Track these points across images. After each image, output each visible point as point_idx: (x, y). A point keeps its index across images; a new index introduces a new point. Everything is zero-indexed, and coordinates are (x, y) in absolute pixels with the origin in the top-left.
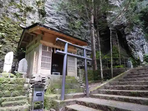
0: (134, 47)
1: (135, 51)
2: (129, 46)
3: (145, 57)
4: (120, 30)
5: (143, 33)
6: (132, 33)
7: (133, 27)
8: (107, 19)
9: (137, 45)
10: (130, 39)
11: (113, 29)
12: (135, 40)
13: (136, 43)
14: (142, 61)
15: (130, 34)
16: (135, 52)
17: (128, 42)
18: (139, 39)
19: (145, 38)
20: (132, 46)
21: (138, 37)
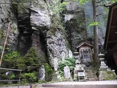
0: (53, 52)
1: (53, 56)
2: (48, 50)
3: (61, 65)
4: (43, 32)
5: (64, 40)
6: (54, 38)
7: (55, 32)
8: (31, 17)
9: (56, 50)
10: (50, 43)
11: (36, 30)
12: (55, 45)
13: (55, 48)
14: (56, 69)
15: (51, 38)
16: (53, 58)
17: (48, 46)
18: (60, 45)
19: (65, 45)
20: (51, 50)
21: (58, 43)
